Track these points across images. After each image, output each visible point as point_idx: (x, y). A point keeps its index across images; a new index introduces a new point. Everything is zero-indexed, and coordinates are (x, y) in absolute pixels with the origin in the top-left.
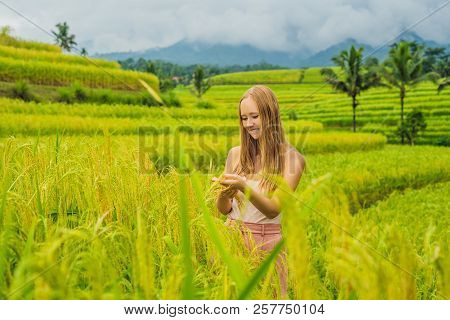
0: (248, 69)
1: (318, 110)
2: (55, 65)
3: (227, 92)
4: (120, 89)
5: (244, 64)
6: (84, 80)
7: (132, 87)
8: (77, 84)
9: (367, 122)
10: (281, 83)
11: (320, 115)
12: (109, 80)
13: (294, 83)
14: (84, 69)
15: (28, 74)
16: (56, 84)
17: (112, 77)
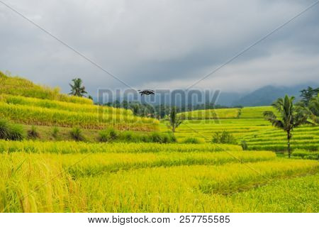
1: (257, 139)
6: (114, 124)
9: (295, 148)
11: (260, 142)
13: (234, 118)
15: (79, 121)
16: (96, 128)
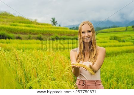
0: (109, 28)
2: (49, 29)
3: (103, 35)
4: (69, 35)
5: (108, 26)
6: (58, 33)
7: (73, 35)
8: (56, 35)
10: (120, 31)
12: (66, 33)
13: (124, 31)
14: (58, 30)
15: (42, 33)
16: (50, 35)
17: (67, 32)
